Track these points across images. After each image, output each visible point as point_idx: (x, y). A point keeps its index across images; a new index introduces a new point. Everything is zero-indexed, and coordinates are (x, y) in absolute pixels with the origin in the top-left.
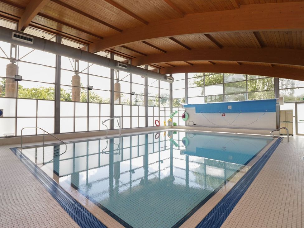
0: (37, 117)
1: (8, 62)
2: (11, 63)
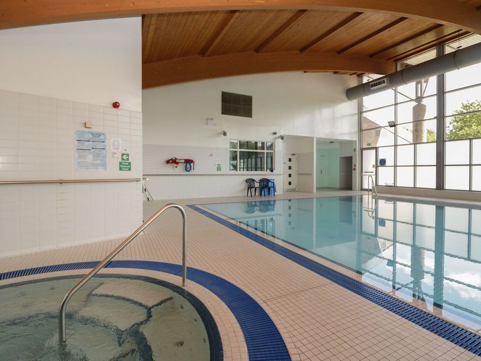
0: (415, 166)
1: (414, 104)
2: (417, 104)
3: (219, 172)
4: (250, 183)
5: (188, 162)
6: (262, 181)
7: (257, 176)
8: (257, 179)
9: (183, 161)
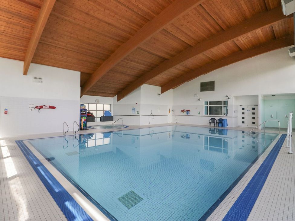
3: (199, 115)
4: (213, 120)
5: (188, 111)
6: (219, 120)
7: (217, 117)
8: (217, 118)
9: (186, 111)
